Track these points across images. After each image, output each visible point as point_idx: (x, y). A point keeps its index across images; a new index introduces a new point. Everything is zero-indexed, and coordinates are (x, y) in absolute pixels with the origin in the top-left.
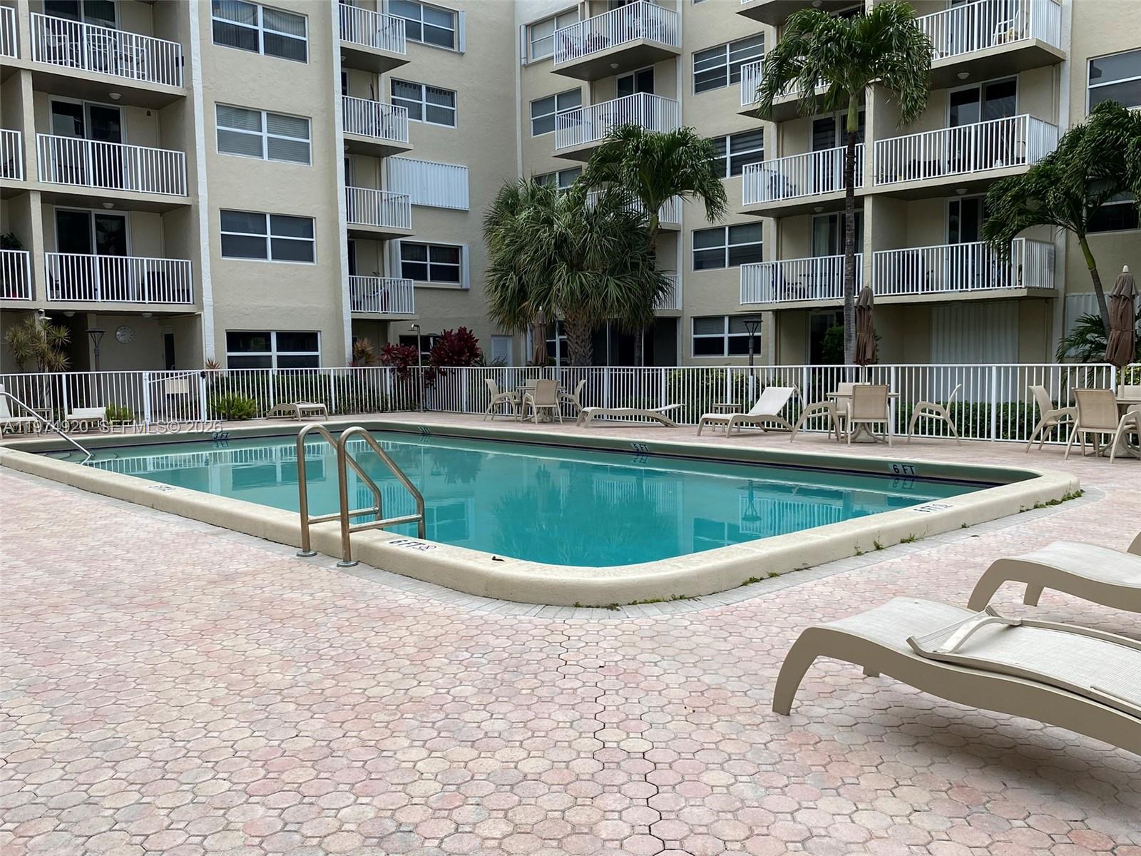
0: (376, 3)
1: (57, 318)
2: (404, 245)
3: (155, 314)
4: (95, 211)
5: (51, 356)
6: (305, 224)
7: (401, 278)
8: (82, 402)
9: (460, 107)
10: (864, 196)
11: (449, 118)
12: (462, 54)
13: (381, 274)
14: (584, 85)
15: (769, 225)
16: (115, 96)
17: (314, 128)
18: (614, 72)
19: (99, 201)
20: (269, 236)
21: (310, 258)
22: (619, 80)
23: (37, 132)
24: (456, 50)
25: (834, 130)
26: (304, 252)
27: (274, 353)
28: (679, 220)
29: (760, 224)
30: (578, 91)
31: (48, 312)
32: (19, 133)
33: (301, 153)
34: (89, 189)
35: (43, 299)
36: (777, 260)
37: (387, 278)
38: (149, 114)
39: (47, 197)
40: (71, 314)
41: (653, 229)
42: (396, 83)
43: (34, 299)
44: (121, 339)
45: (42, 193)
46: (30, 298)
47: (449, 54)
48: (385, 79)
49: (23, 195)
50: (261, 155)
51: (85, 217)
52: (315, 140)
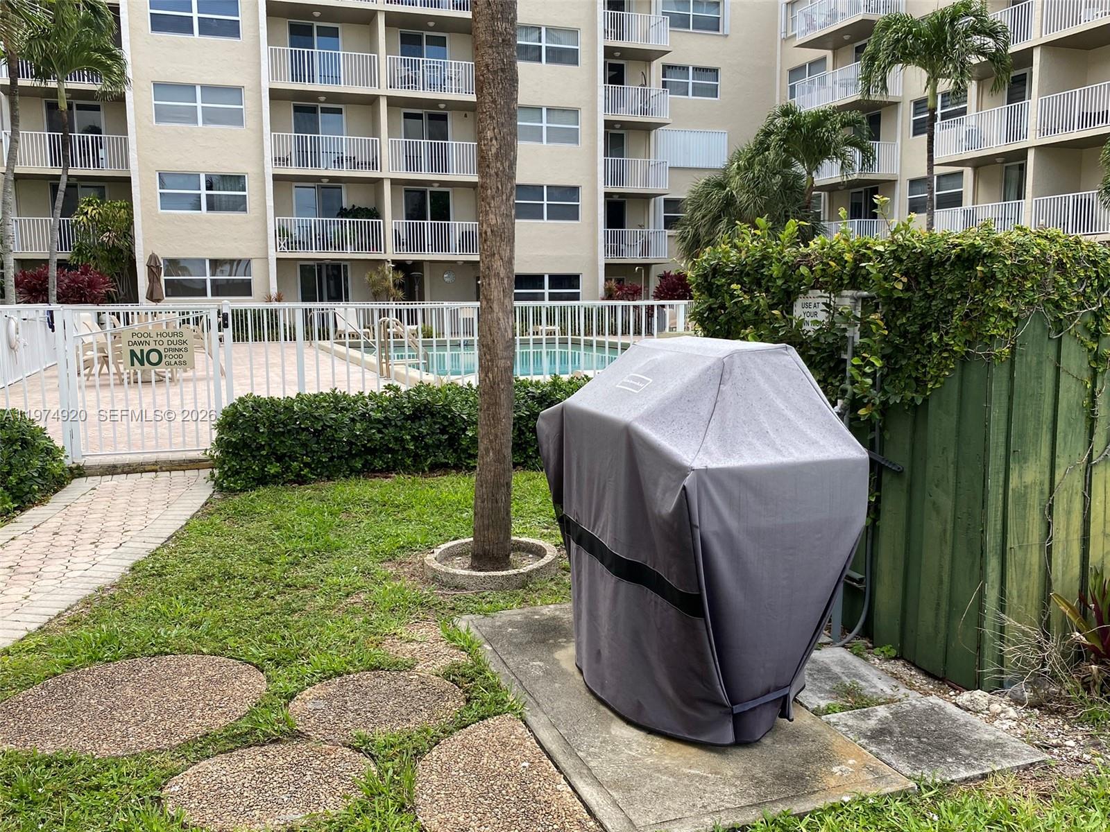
0: (651, 2)
1: (399, 265)
2: (666, 201)
3: (465, 262)
4: (429, 189)
5: (393, 291)
6: (573, 191)
7: (663, 230)
8: (412, 322)
9: (722, 82)
10: (1027, 148)
11: (713, 92)
12: (727, 36)
13: (646, 226)
14: (828, 53)
15: (968, 172)
16: (442, 106)
17: (583, 116)
18: (851, 42)
19: (430, 183)
20: (545, 202)
21: (577, 218)
22: (856, 48)
23: (389, 137)
24: (721, 33)
25: (1025, 85)
26: (572, 213)
27: (547, 291)
28: (897, 171)
29: (962, 173)
30: (823, 60)
31: (393, 261)
32: (378, 139)
33: (572, 137)
34: (425, 175)
35: (390, 253)
36: (973, 204)
37: (651, 230)
38: (466, 116)
39: (395, 182)
40: (410, 263)
41: (808, 186)
42: (667, 68)
43: (385, 252)
44: (446, 280)
45: (391, 179)
46: (383, 252)
47: (716, 37)
48: (656, 66)
49: (379, 181)
50: (542, 141)
51: (423, 193)
52: (583, 127)
